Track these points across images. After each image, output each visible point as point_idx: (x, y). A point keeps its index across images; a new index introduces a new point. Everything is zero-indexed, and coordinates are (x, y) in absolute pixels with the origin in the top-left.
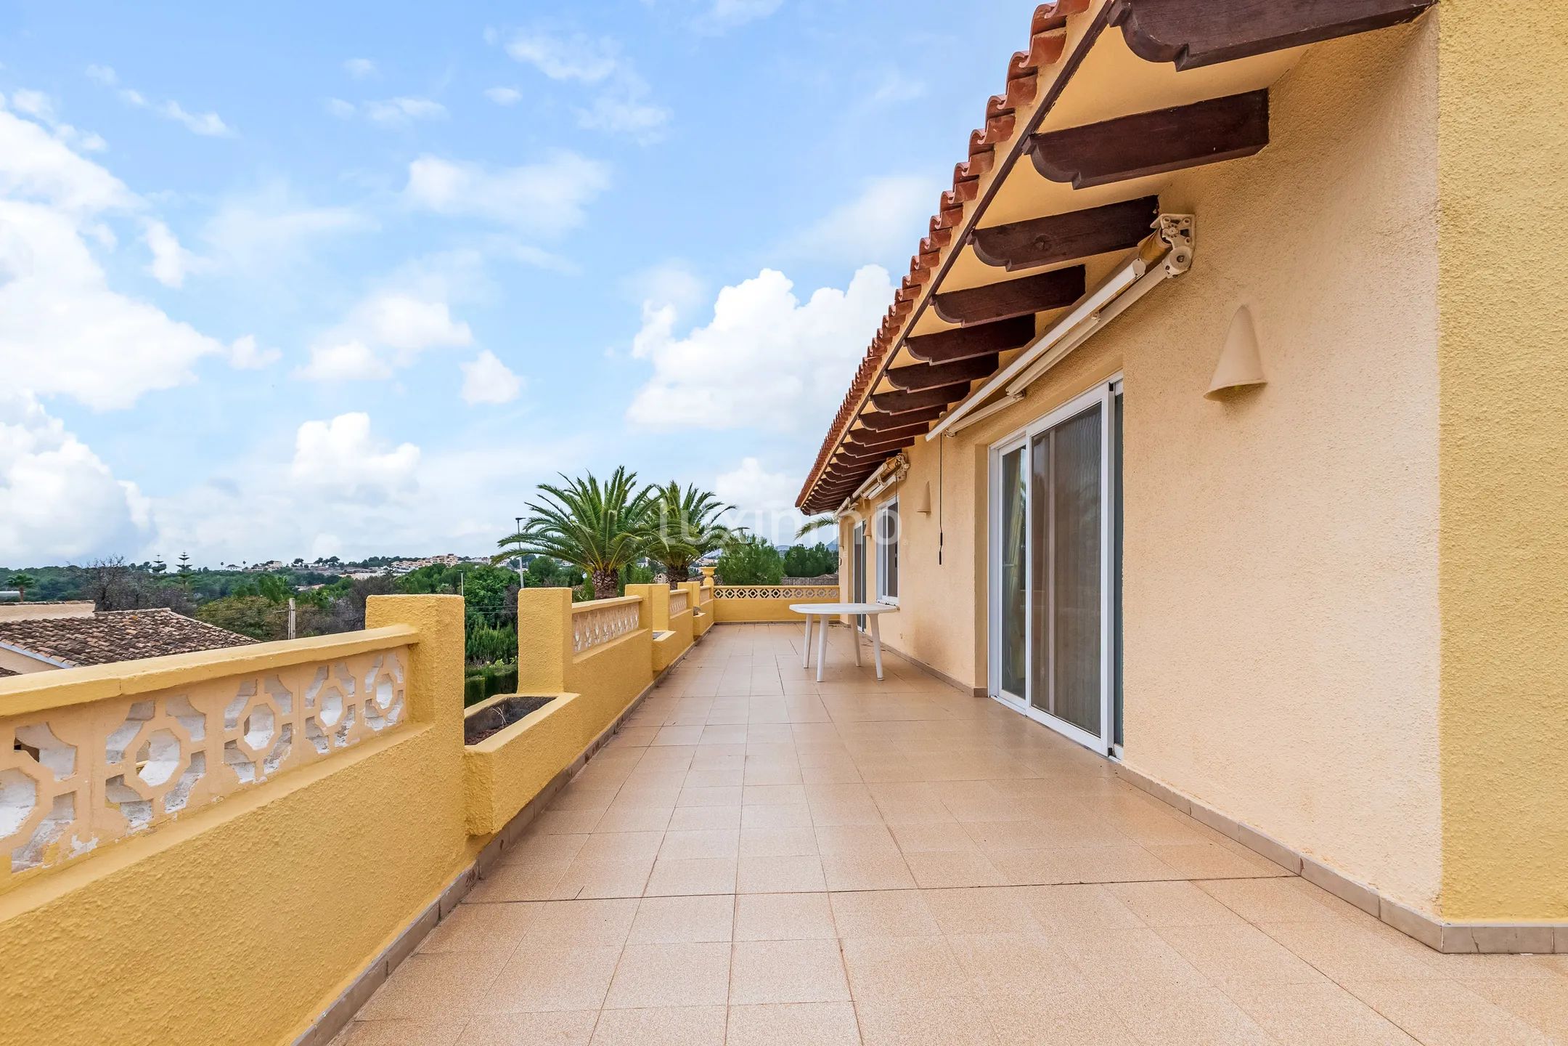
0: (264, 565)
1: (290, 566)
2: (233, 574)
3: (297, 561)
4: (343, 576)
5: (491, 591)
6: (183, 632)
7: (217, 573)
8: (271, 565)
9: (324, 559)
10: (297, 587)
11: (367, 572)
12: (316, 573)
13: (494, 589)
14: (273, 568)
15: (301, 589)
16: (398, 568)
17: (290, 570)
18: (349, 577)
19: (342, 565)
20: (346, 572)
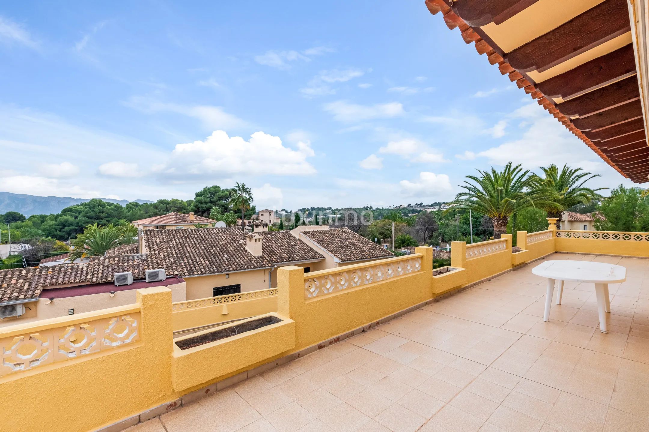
0: (399, 206)
1: (407, 206)
2: (390, 210)
3: (409, 205)
4: (424, 210)
5: (475, 218)
6: (349, 236)
7: (385, 209)
8: (401, 206)
9: (418, 204)
10: (408, 214)
11: (432, 208)
12: (415, 209)
13: (476, 217)
14: (402, 207)
15: (410, 215)
16: (444, 207)
17: (407, 208)
18: (426, 211)
19: (424, 206)
20: (425, 209)
